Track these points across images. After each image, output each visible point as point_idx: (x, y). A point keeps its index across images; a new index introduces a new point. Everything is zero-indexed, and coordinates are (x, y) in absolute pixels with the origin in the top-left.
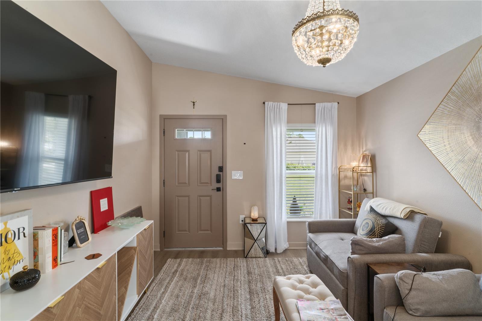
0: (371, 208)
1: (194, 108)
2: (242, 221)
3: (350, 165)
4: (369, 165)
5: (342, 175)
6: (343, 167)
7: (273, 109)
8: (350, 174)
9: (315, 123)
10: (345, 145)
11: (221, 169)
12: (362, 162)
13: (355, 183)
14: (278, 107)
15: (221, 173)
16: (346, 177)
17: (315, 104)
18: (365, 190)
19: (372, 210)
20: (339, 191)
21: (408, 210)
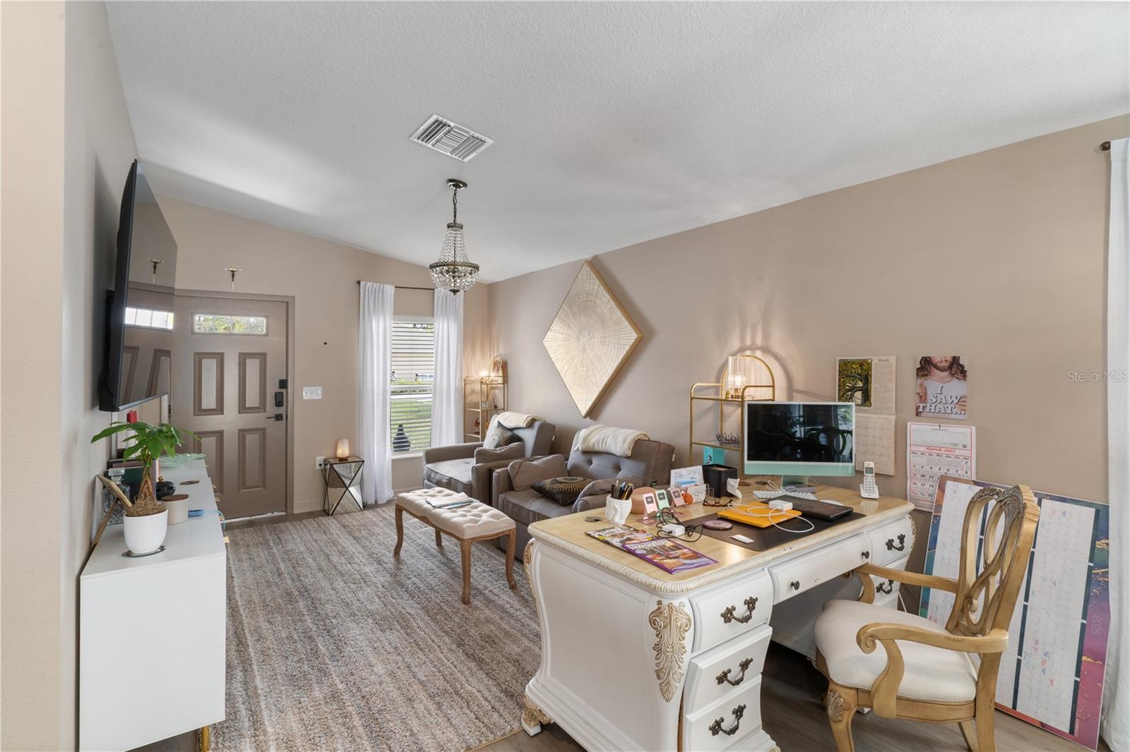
0: (499, 422)
1: (233, 280)
2: (320, 465)
3: (478, 375)
4: (501, 374)
5: (469, 388)
6: (470, 378)
7: (373, 293)
8: (477, 387)
9: (433, 316)
10: (473, 348)
11: (283, 384)
12: (493, 370)
13: (484, 399)
14: (381, 290)
15: (284, 391)
16: (473, 392)
17: (434, 289)
18: (496, 407)
19: (500, 424)
20: (465, 411)
21: (530, 418)
